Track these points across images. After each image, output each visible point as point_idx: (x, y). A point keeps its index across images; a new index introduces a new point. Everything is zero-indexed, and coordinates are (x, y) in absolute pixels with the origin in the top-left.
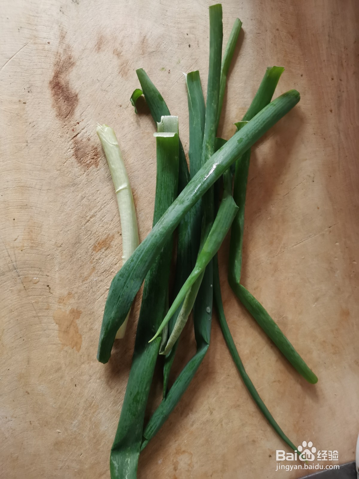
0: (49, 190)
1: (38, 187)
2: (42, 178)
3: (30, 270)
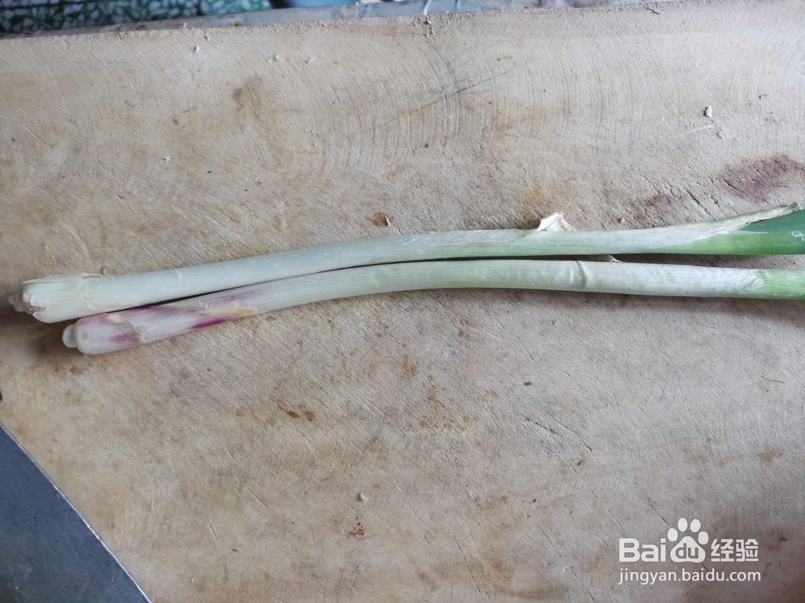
0: (596, 150)
1: (602, 132)
2: (617, 139)
3: (457, 116)
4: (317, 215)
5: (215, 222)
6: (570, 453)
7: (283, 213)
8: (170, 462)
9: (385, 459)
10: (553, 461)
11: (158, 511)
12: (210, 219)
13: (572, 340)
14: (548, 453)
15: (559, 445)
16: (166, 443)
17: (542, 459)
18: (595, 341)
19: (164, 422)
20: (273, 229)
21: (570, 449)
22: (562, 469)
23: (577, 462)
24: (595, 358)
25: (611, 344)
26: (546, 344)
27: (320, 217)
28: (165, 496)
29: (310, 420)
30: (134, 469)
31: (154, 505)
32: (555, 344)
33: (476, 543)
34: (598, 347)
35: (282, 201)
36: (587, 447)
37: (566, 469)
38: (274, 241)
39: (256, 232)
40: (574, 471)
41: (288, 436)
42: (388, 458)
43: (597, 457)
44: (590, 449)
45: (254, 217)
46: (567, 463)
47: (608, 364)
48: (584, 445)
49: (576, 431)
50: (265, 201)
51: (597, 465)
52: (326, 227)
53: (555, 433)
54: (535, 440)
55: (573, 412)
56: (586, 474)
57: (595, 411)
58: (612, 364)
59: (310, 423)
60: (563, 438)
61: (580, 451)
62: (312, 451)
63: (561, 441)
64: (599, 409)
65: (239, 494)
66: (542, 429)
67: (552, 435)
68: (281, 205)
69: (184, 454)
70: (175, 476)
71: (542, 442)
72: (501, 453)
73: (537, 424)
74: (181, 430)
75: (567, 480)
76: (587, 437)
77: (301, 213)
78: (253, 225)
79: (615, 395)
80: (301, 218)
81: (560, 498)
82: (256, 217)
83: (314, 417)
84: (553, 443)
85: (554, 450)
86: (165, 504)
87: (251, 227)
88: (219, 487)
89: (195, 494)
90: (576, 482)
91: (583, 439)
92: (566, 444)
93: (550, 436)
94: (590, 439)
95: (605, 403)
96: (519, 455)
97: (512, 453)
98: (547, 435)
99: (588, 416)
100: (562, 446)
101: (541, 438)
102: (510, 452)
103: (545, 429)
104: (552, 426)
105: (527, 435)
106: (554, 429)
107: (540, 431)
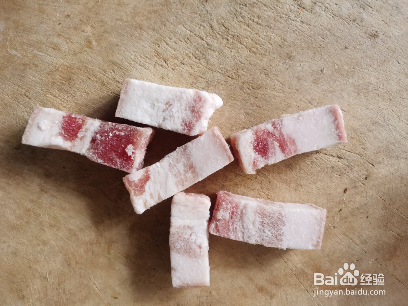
4: (117, 30)
5: (42, 54)
6: (357, 171)
7: (91, 35)
8: (53, 242)
10: (344, 181)
11: (53, 280)
12: (38, 53)
13: (340, 81)
14: (339, 175)
15: (347, 167)
16: (46, 229)
17: (336, 180)
18: (359, 79)
19: (41, 214)
20: (86, 49)
21: (357, 168)
22: (353, 185)
23: (364, 177)
24: (361, 92)
25: (372, 78)
26: (320, 90)
27: (120, 31)
28: (55, 268)
30: (28, 253)
31: (49, 277)
32: (327, 89)
33: (297, 256)
34: (362, 83)
35: (88, 26)
36: (370, 164)
37: (357, 184)
38: (90, 58)
39: (75, 54)
40: (363, 185)
43: (379, 170)
44: (373, 165)
45: (70, 43)
46: (356, 180)
47: (373, 94)
48: (367, 163)
49: (358, 153)
50: (75, 28)
51: (381, 176)
52: (126, 38)
53: (342, 158)
54: (327, 168)
55: (353, 138)
56: (373, 186)
57: (371, 134)
58: (376, 94)
60: (349, 161)
61: (365, 168)
63: (348, 163)
64: (374, 132)
65: (109, 256)
66: (331, 157)
67: (340, 161)
68: (88, 29)
69: (61, 235)
70: (59, 252)
71: (333, 167)
72: (302, 183)
73: (326, 154)
74: (55, 218)
75: (359, 193)
76: (368, 156)
77: (105, 31)
78: (70, 49)
79: (384, 118)
80: (106, 35)
81: (356, 208)
82: (72, 43)
84: (342, 167)
85: (344, 172)
86: (57, 274)
87: (70, 51)
88: (93, 254)
89: (76, 262)
90: (367, 193)
91: (366, 157)
92: (353, 165)
93: (338, 162)
94: (371, 157)
95: (377, 126)
96: (317, 182)
97: (311, 181)
98: (335, 161)
99: (366, 139)
100: (350, 167)
101: (332, 165)
102: (309, 181)
103: (333, 157)
104: (338, 153)
105: (319, 165)
106: (341, 155)
107: (330, 160)
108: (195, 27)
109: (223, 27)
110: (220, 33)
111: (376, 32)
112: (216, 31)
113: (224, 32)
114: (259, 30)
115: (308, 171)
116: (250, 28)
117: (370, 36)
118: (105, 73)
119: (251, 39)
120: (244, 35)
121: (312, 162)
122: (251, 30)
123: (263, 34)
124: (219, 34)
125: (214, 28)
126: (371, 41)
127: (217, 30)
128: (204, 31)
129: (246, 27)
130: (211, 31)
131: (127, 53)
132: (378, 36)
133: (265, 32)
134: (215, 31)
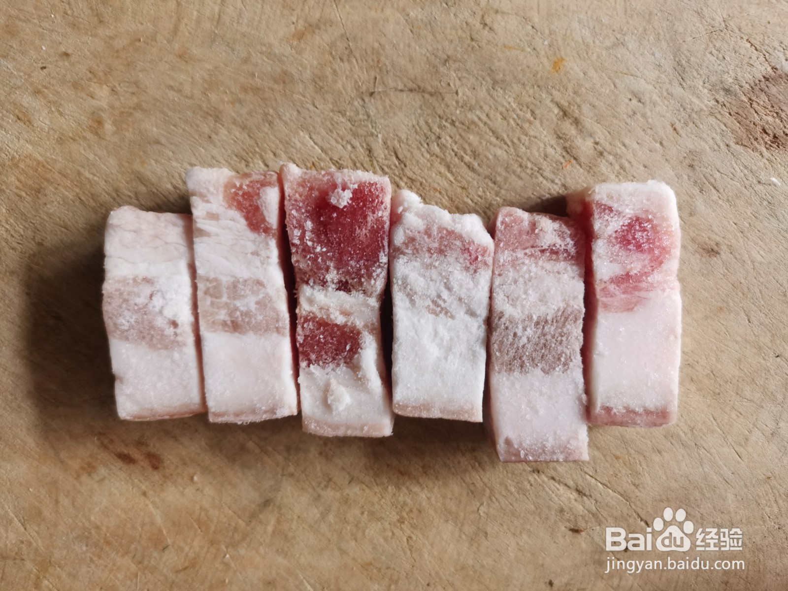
4: (165, 109)
7: (106, 107)
9: (286, 536)
15: (591, 516)
17: (561, 540)
20: (89, 135)
22: (597, 557)
27: (170, 113)
29: (155, 468)
35: (104, 86)
36: (642, 520)
37: (603, 558)
38: (91, 157)
39: (61, 141)
41: (118, 495)
42: (290, 534)
44: (647, 524)
45: (56, 114)
48: (636, 516)
49: (622, 492)
50: (75, 85)
52: (181, 131)
53: (585, 495)
54: (549, 508)
55: (617, 458)
57: (657, 458)
59: (155, 473)
60: (598, 504)
61: (629, 526)
62: (159, 520)
63: (594, 508)
64: (664, 454)
66: (562, 488)
67: (579, 499)
68: (103, 94)
71: (562, 511)
72: (489, 529)
73: (553, 478)
75: (605, 578)
76: (642, 503)
77: (138, 107)
78: (54, 127)
79: (692, 430)
80: (138, 115)
82: (61, 114)
83: (163, 462)
84: (581, 513)
85: (583, 525)
87: (51, 132)
90: (621, 580)
91: (635, 504)
92: (605, 514)
93: (576, 500)
94: (647, 507)
95: (674, 442)
96: (521, 533)
97: (509, 529)
98: (570, 498)
99: (644, 466)
100: (598, 517)
101: (560, 504)
102: (505, 527)
103: (566, 488)
104: (579, 483)
105: (534, 499)
106: (583, 489)
107: (558, 492)
108: (333, 143)
109: (394, 159)
110: (386, 169)
111: (717, 244)
112: (377, 161)
113: (393, 167)
114: (468, 182)
115: (507, 506)
116: (452, 173)
117: (701, 250)
118: (118, 195)
119: (448, 196)
120: (436, 186)
121: (520, 489)
122: (452, 178)
123: (477, 192)
124: (383, 169)
125: (375, 155)
126: (701, 259)
127: (380, 160)
128: (352, 155)
129: (443, 169)
130: (368, 159)
131: (174, 164)
132: (718, 253)
133: (481, 189)
134: (375, 163)
